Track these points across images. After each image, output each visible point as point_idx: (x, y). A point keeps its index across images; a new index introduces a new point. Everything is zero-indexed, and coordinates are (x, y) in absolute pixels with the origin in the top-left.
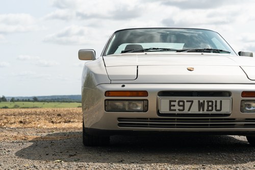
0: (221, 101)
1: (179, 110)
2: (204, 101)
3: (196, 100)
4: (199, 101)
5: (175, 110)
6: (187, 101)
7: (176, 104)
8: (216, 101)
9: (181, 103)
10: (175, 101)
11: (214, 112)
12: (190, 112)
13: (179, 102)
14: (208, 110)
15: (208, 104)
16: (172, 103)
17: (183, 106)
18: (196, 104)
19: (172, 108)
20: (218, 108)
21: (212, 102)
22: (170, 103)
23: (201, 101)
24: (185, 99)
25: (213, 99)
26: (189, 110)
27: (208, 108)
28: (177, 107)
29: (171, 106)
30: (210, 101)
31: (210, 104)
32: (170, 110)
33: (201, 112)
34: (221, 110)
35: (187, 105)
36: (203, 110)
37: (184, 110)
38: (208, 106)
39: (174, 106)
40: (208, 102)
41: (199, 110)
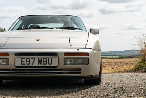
0: (51, 59)
1: (27, 64)
2: (41, 59)
3: (36, 58)
4: (38, 59)
5: (25, 64)
6: (31, 59)
7: (25, 60)
8: (48, 59)
9: (28, 60)
10: (24, 59)
11: (47, 65)
12: (33, 65)
13: (27, 59)
14: (44, 64)
15: (44, 60)
16: (23, 60)
17: (29, 61)
18: (36, 61)
19: (23, 63)
20: (50, 63)
21: (46, 59)
22: (21, 60)
23: (40, 59)
24: (30, 57)
25: (47, 57)
26: (33, 64)
27: (44, 63)
28: (25, 63)
29: (22, 61)
30: (45, 59)
31: (45, 60)
32: (22, 64)
33: (40, 65)
34: (51, 64)
35: (32, 61)
36: (41, 64)
37: (29, 64)
38: (44, 62)
39: (24, 61)
40: (44, 59)
41: (39, 64)
